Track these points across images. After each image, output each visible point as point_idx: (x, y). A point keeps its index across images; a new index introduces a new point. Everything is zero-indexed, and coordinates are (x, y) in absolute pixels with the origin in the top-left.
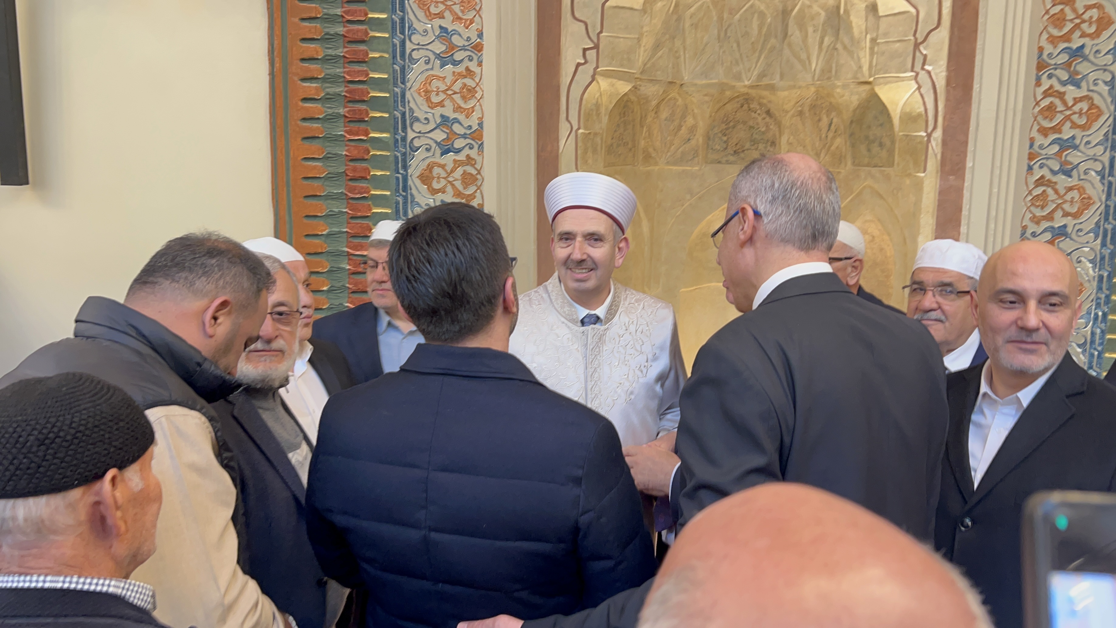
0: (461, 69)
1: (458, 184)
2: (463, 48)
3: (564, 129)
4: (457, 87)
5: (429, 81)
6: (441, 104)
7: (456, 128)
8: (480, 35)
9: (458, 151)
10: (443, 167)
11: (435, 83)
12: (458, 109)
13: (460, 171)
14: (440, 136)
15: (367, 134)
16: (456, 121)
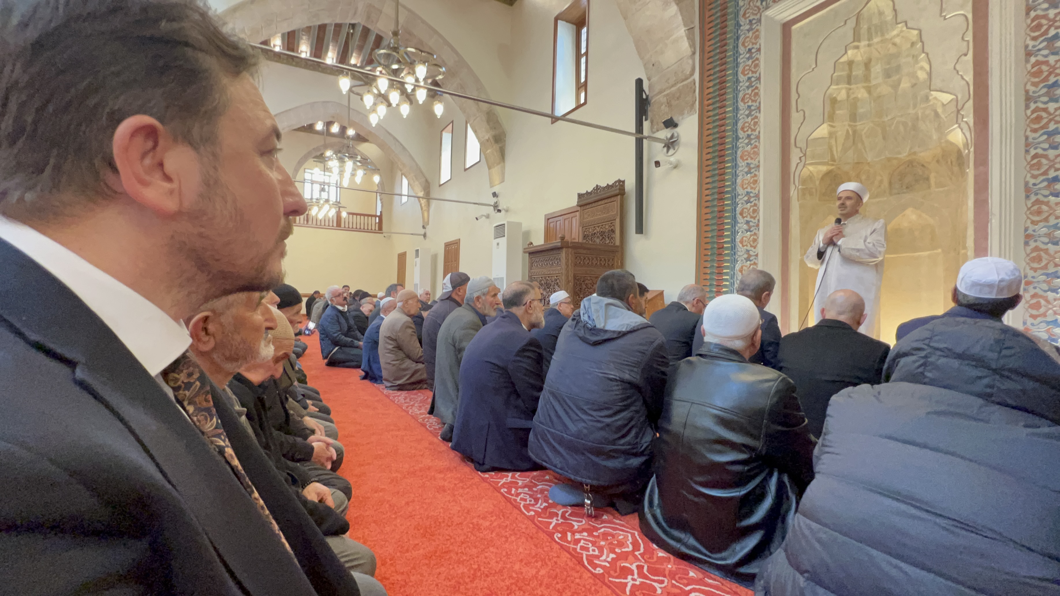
0: (753, 175)
1: (751, 214)
2: (753, 168)
3: (792, 188)
4: (751, 181)
5: (743, 181)
6: (746, 188)
7: (752, 195)
8: (759, 162)
9: (751, 202)
10: (746, 208)
11: (745, 181)
12: (752, 188)
13: (752, 209)
14: (746, 198)
15: (724, 202)
16: (751, 192)
